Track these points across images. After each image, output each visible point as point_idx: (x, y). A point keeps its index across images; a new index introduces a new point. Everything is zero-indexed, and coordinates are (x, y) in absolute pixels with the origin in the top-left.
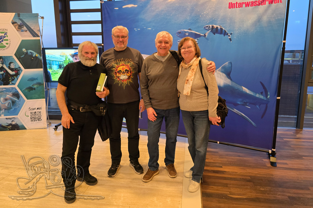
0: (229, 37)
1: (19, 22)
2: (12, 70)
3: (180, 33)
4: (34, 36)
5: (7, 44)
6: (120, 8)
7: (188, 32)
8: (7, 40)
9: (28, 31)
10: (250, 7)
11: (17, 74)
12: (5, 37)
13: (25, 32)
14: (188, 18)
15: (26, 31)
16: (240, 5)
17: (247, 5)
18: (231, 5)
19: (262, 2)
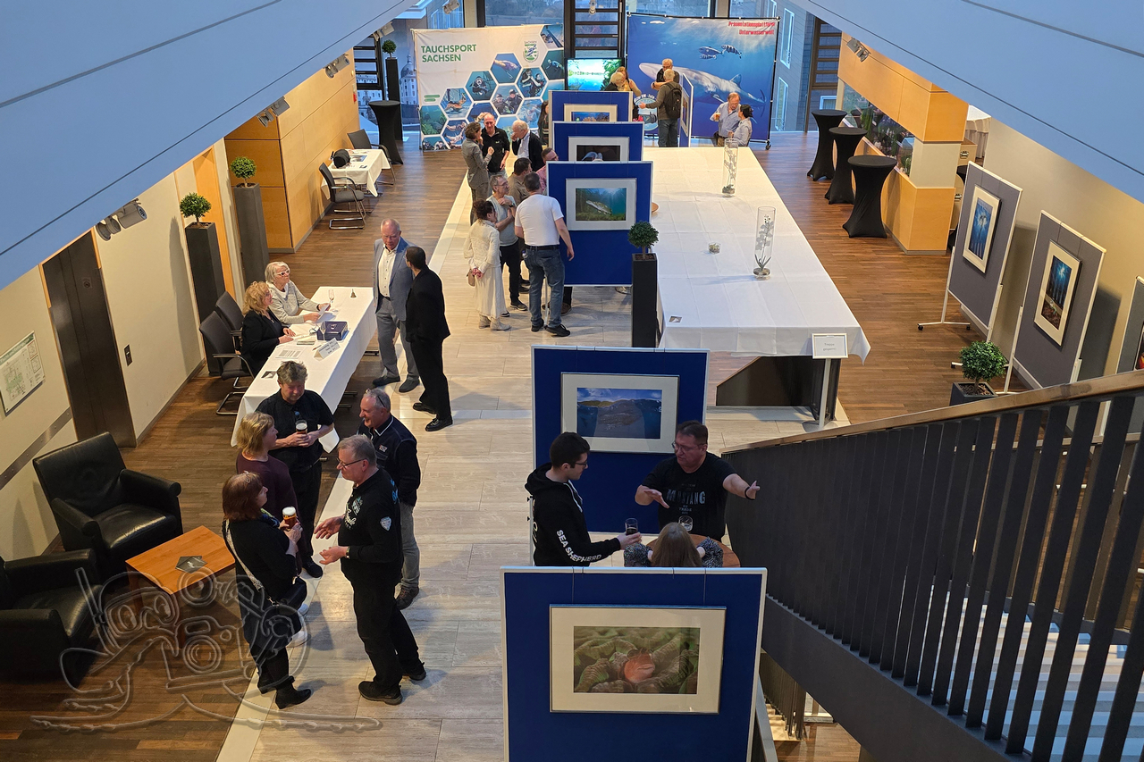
0: (739, 56)
1: (547, 34)
2: (538, 81)
3: (701, 49)
4: (559, 47)
5: (536, 56)
6: (648, 23)
7: (708, 49)
8: (535, 52)
9: (554, 42)
10: (754, 36)
11: (542, 86)
12: (534, 49)
13: (550, 43)
14: (709, 38)
16: (747, 33)
17: (752, 33)
18: (741, 32)
19: (762, 33)
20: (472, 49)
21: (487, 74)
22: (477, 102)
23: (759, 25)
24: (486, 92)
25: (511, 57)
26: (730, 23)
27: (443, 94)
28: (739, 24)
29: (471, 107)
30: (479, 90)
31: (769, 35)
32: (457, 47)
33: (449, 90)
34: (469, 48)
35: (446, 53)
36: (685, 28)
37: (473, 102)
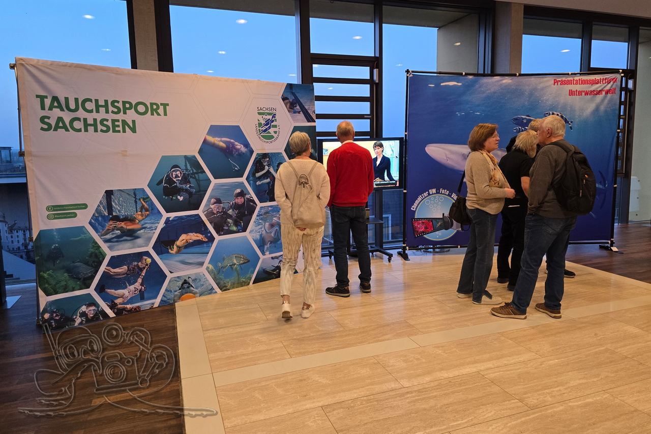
0: (570, 126)
3: (516, 119)
4: (309, 121)
5: (275, 132)
6: (438, 85)
7: (526, 119)
8: (275, 126)
9: (301, 113)
10: (589, 97)
12: (273, 121)
13: (297, 114)
14: (526, 103)
15: (299, 112)
16: (580, 93)
17: (586, 93)
18: (571, 93)
19: (599, 92)
20: (161, 110)
21: (191, 160)
22: (173, 215)
23: (597, 82)
24: (190, 194)
25: (236, 132)
26: (556, 82)
27: (95, 200)
28: (569, 82)
29: (161, 225)
30: (178, 191)
31: (609, 95)
32: (127, 106)
33: (109, 194)
34: (153, 109)
35: (102, 115)
36: (492, 90)
37: (165, 215)
